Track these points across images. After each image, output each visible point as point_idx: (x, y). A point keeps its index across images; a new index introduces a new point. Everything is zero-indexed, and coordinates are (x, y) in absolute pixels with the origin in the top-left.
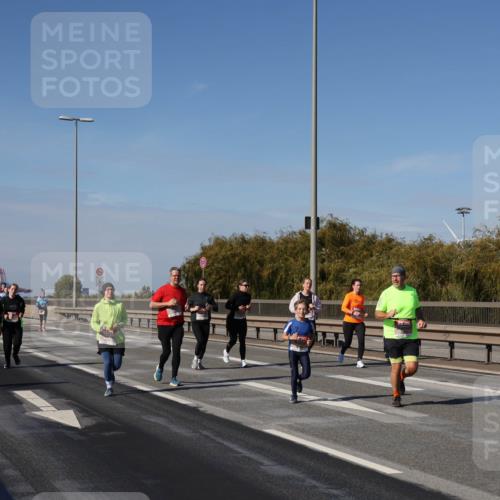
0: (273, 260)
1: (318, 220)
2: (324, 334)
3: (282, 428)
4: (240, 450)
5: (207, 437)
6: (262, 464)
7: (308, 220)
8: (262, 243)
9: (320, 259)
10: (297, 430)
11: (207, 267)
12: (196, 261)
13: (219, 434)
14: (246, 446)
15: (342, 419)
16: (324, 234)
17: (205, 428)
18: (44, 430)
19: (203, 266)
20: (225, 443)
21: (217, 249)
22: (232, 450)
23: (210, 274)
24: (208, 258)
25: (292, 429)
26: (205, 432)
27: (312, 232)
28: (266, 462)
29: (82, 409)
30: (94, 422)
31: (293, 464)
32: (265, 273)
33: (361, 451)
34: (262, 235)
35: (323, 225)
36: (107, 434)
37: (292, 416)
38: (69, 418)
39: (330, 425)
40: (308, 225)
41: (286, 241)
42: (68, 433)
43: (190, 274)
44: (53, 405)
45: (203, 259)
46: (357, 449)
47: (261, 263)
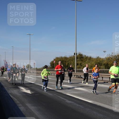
0: (68, 61)
1: (76, 53)
2: (78, 76)
3: (70, 94)
4: (62, 98)
5: (55, 96)
6: (66, 101)
7: (75, 53)
8: (66, 58)
9: (77, 61)
10: (73, 94)
11: (55, 63)
12: (53, 62)
13: (57, 95)
14: (63, 97)
15: (82, 92)
16: (78, 56)
17: (55, 94)
18: (24, 94)
19: (54, 62)
20: (59, 97)
21: (57, 59)
22: (60, 98)
23: (56, 64)
24: (55, 61)
25: (72, 94)
26: (55, 95)
27: (75, 56)
28: (67, 100)
29: (31, 90)
30: (34, 93)
31: (72, 101)
32: (67, 64)
33: (85, 98)
34: (66, 56)
35: (78, 54)
36: (36, 95)
37: (71, 91)
38: (29, 92)
39: (79, 93)
40: (75, 55)
41: (71, 57)
42: (29, 95)
43: (52, 64)
44: (26, 89)
45: (54, 61)
46: (84, 98)
47: (66, 62)
